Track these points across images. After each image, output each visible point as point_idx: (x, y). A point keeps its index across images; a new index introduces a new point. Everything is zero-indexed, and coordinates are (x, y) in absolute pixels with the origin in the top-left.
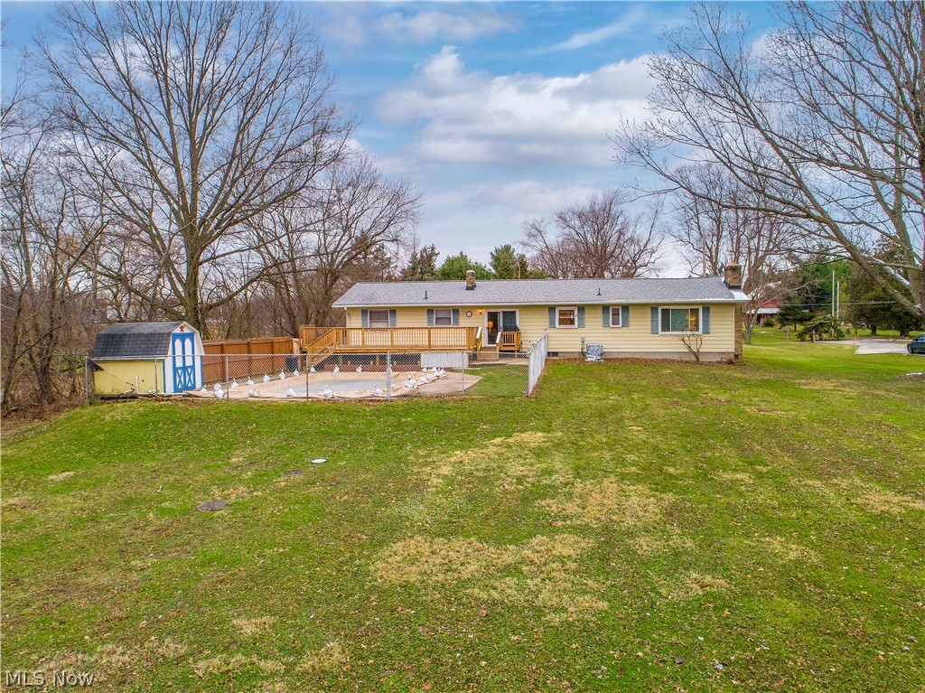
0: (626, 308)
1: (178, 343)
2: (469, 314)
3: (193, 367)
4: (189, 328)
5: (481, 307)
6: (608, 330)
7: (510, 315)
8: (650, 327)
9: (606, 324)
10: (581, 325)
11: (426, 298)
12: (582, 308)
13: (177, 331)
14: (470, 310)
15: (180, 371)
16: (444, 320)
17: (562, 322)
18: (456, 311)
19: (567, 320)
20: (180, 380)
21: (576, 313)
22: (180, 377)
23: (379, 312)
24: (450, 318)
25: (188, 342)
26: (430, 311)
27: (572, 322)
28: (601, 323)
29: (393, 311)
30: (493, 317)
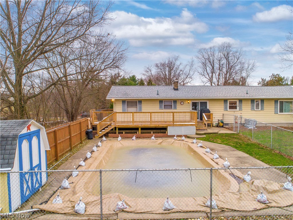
0: (262, 100)
1: (25, 144)
2: (182, 103)
3: (39, 166)
4: (35, 125)
5: (188, 100)
6: (254, 112)
7: (204, 104)
8: (274, 110)
9: (253, 109)
10: (241, 109)
11: (158, 94)
12: (241, 101)
13: (25, 131)
14: (182, 101)
15: (27, 176)
16: (168, 107)
17: (231, 108)
18: (175, 101)
19: (233, 106)
20: (28, 186)
21: (238, 103)
22: (27, 182)
23: (132, 102)
24: (172, 106)
25: (35, 140)
26: (161, 101)
27: (235, 108)
28: (250, 109)
29: (140, 101)
30: (194, 105)
